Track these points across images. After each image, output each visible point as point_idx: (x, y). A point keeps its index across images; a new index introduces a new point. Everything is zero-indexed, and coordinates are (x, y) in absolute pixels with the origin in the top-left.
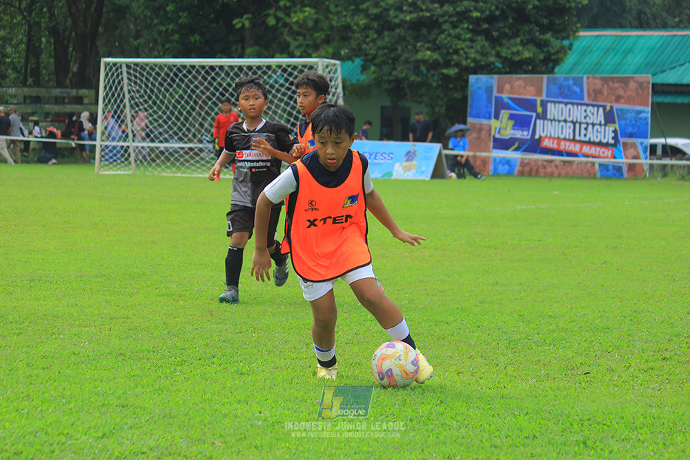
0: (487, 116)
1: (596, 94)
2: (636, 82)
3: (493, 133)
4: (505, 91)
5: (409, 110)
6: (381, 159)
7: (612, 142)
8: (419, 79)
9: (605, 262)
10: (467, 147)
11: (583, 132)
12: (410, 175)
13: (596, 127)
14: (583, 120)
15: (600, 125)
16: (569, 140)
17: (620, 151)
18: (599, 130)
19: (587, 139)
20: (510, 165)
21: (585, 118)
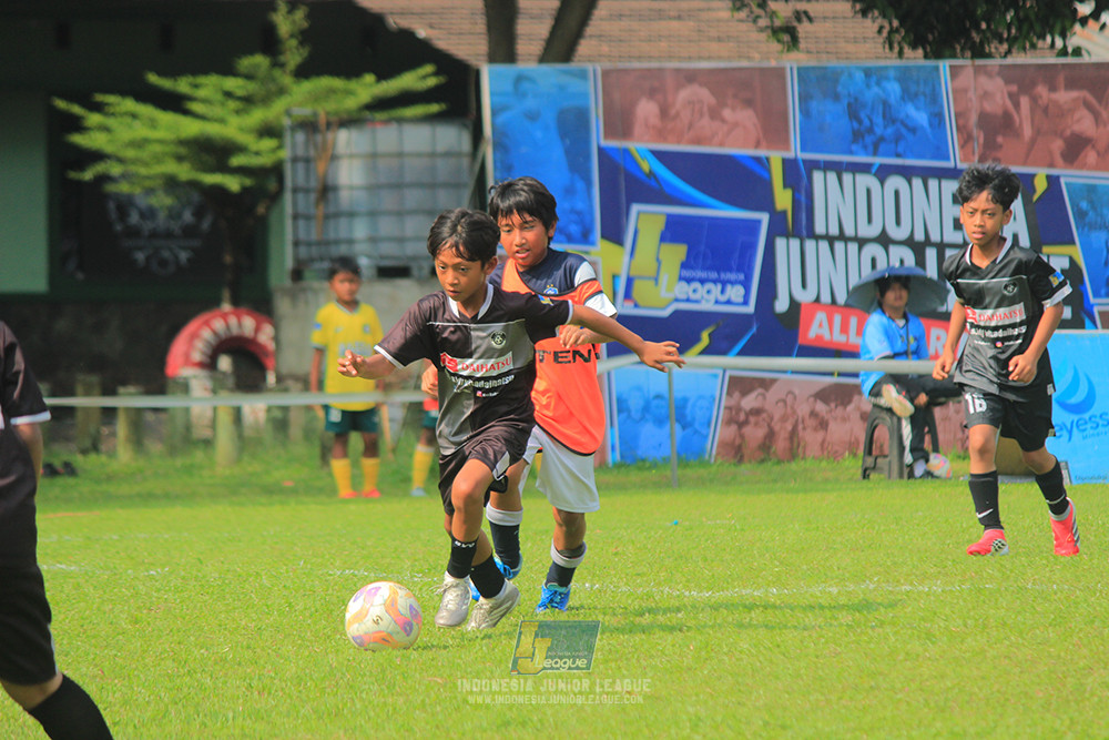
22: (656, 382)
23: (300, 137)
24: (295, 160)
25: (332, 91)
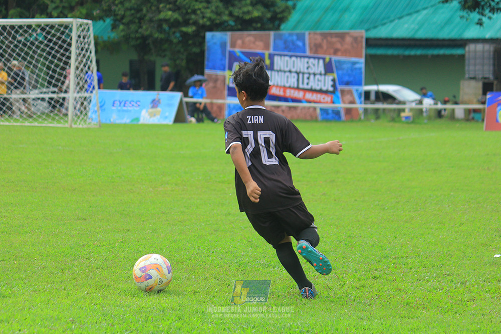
1: (316, 48)
2: (352, 37)
3: (227, 82)
5: (154, 63)
6: (130, 107)
7: (331, 89)
8: (162, 36)
9: (324, 194)
10: (205, 95)
11: (306, 81)
12: (155, 120)
13: (318, 77)
14: (306, 71)
15: (321, 74)
16: (293, 88)
17: (338, 97)
18: (320, 79)
19: (309, 87)
21: (308, 68)
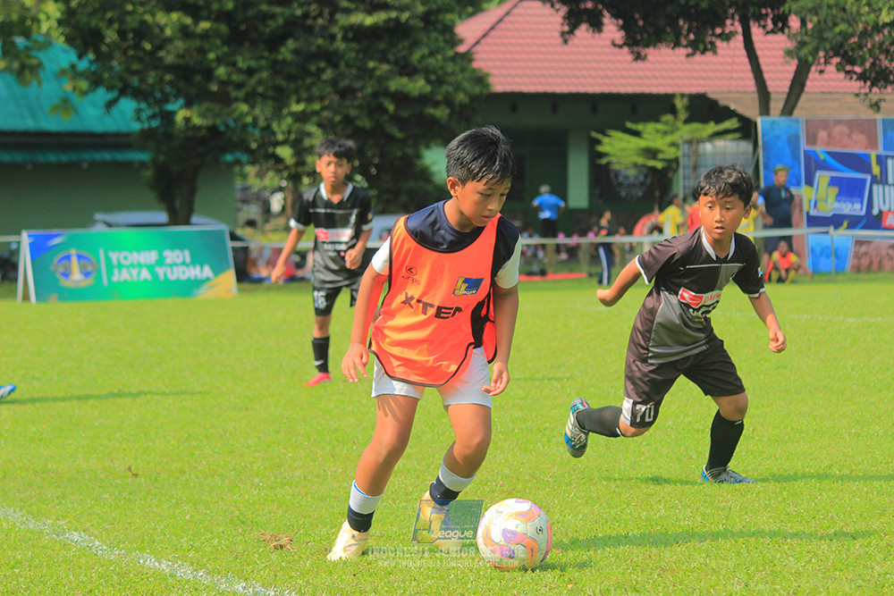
0: (794, 181)
4: (819, 142)
20: (837, 257)
22: (825, 240)
23: (686, 147)
24: (684, 156)
25: (697, 130)
